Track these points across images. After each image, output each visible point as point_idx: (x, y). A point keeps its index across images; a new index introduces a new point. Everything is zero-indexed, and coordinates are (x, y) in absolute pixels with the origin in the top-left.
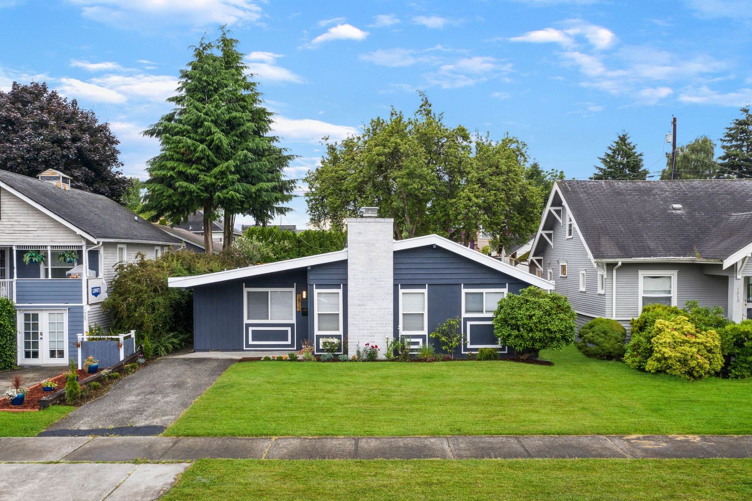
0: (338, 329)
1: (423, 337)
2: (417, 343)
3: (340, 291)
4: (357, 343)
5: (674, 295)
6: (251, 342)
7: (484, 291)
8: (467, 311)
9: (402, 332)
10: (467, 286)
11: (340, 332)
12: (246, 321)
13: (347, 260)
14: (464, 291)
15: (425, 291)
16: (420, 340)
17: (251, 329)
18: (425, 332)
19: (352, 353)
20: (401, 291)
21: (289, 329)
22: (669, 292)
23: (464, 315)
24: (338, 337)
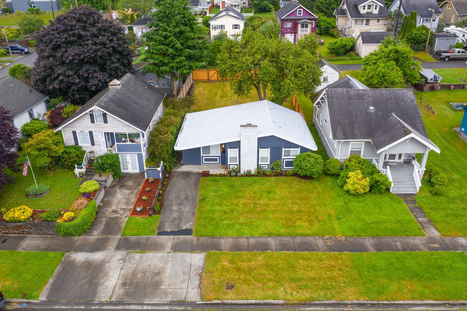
0: (237, 162)
1: (268, 165)
2: (266, 167)
3: (238, 150)
4: (244, 169)
5: (362, 150)
6: (204, 162)
7: (291, 149)
8: (284, 156)
9: (260, 163)
10: (284, 148)
11: (238, 163)
12: (202, 155)
13: (240, 141)
14: (283, 149)
15: (269, 149)
16: (267, 166)
17: (204, 158)
18: (269, 163)
19: (242, 172)
20: (260, 150)
21: (218, 158)
22: (361, 149)
23: (283, 157)
24: (237, 165)
